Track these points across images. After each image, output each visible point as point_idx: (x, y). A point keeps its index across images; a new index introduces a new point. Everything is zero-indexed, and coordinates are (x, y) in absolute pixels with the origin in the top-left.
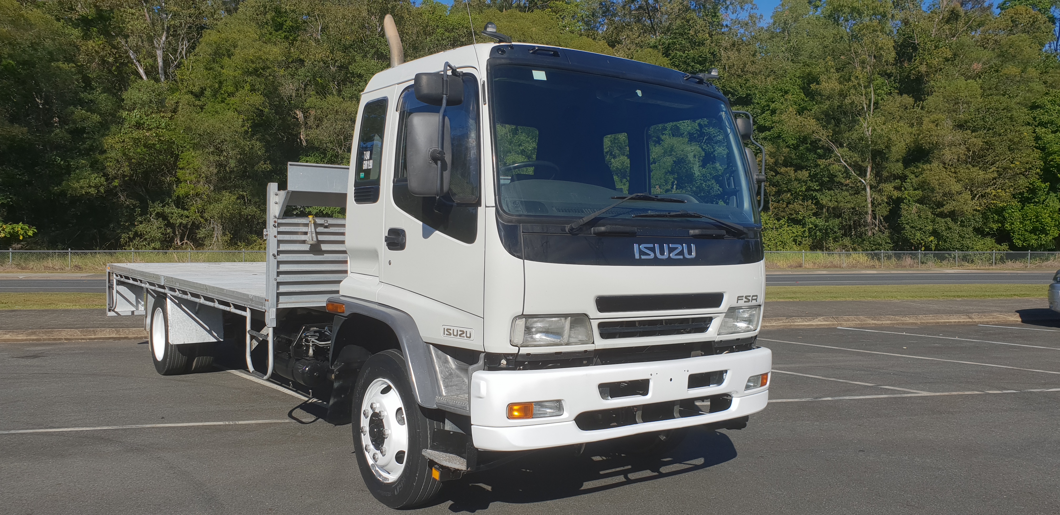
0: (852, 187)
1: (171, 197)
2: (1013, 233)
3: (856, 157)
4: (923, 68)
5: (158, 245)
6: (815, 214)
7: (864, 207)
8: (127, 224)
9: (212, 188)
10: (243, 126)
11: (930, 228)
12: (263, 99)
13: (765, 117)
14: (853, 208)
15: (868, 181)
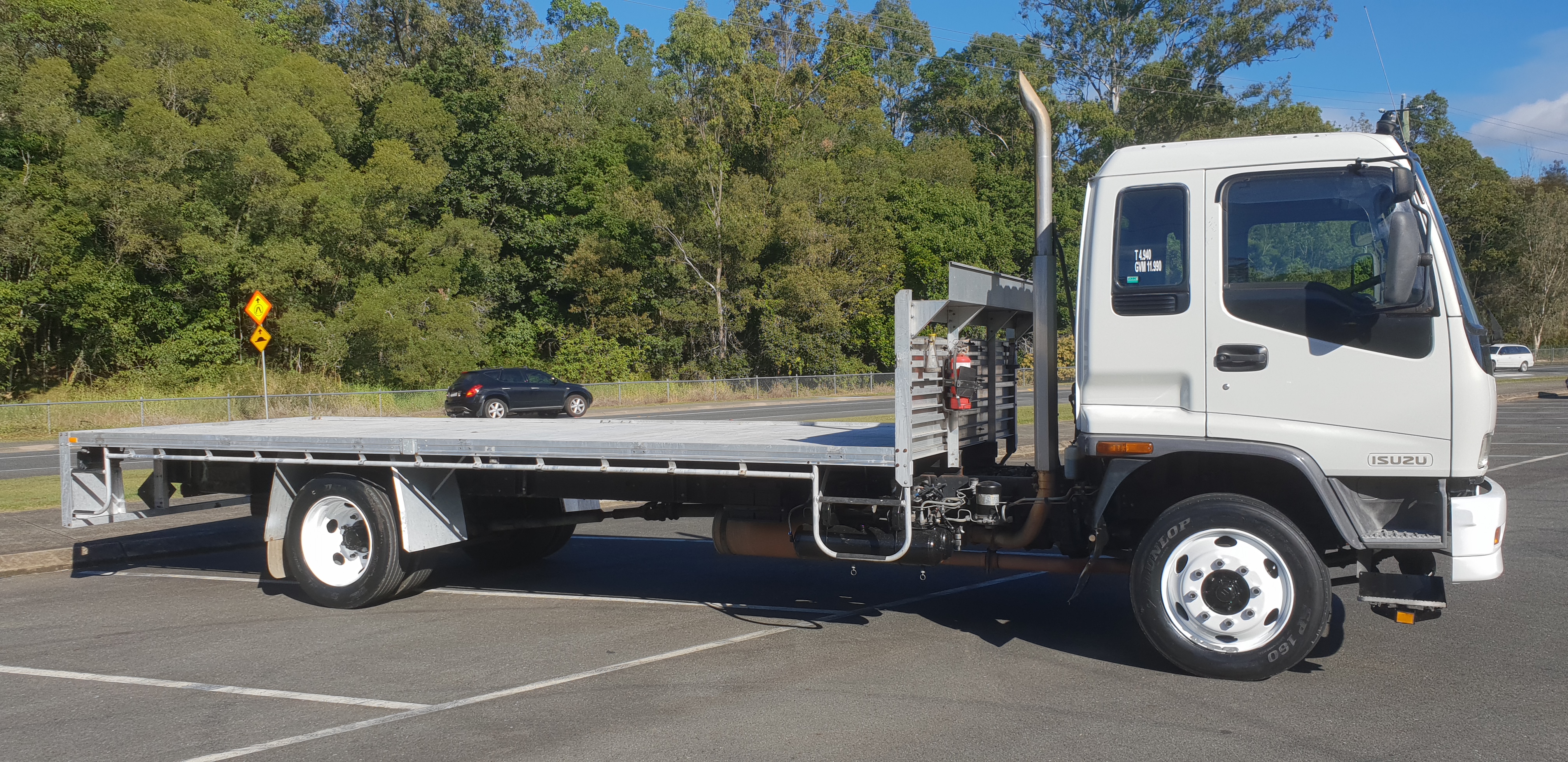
0: (698, 295)
2: (880, 350)
3: (704, 256)
4: (768, 141)
7: (714, 320)
11: (796, 346)
15: (719, 286)
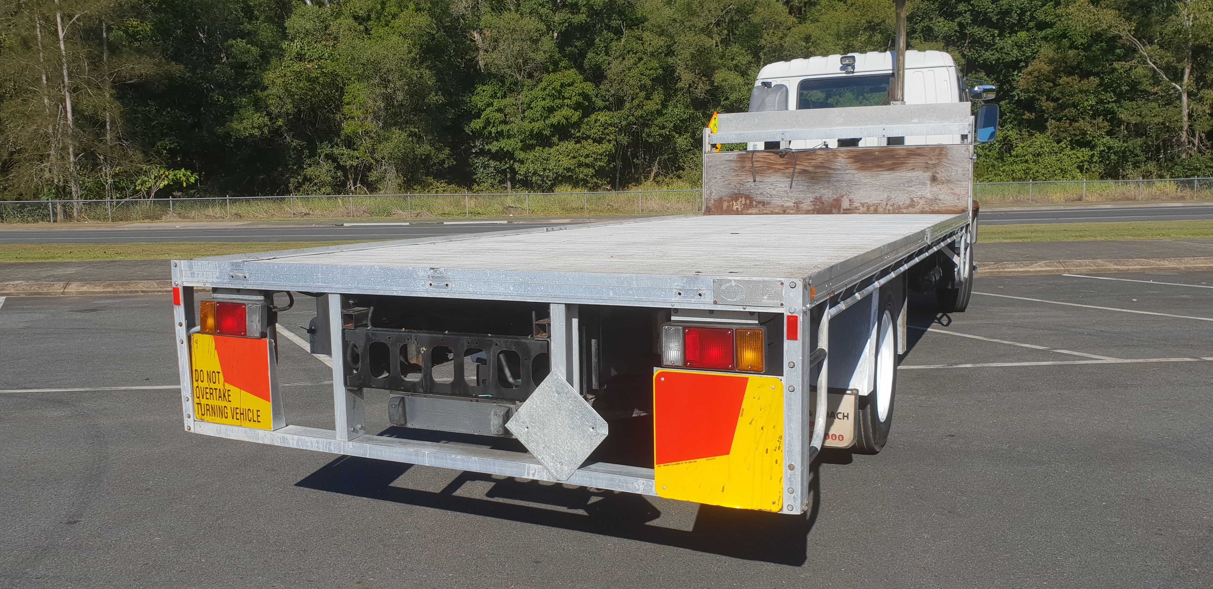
0: (1162, 96)
1: (339, 137)
3: (1169, 57)
5: (329, 189)
6: (1110, 133)
7: (1177, 121)
8: (295, 168)
9: (381, 124)
10: (410, 52)
12: (430, 19)
13: (1047, 10)
14: (1163, 124)
15: (1186, 87)
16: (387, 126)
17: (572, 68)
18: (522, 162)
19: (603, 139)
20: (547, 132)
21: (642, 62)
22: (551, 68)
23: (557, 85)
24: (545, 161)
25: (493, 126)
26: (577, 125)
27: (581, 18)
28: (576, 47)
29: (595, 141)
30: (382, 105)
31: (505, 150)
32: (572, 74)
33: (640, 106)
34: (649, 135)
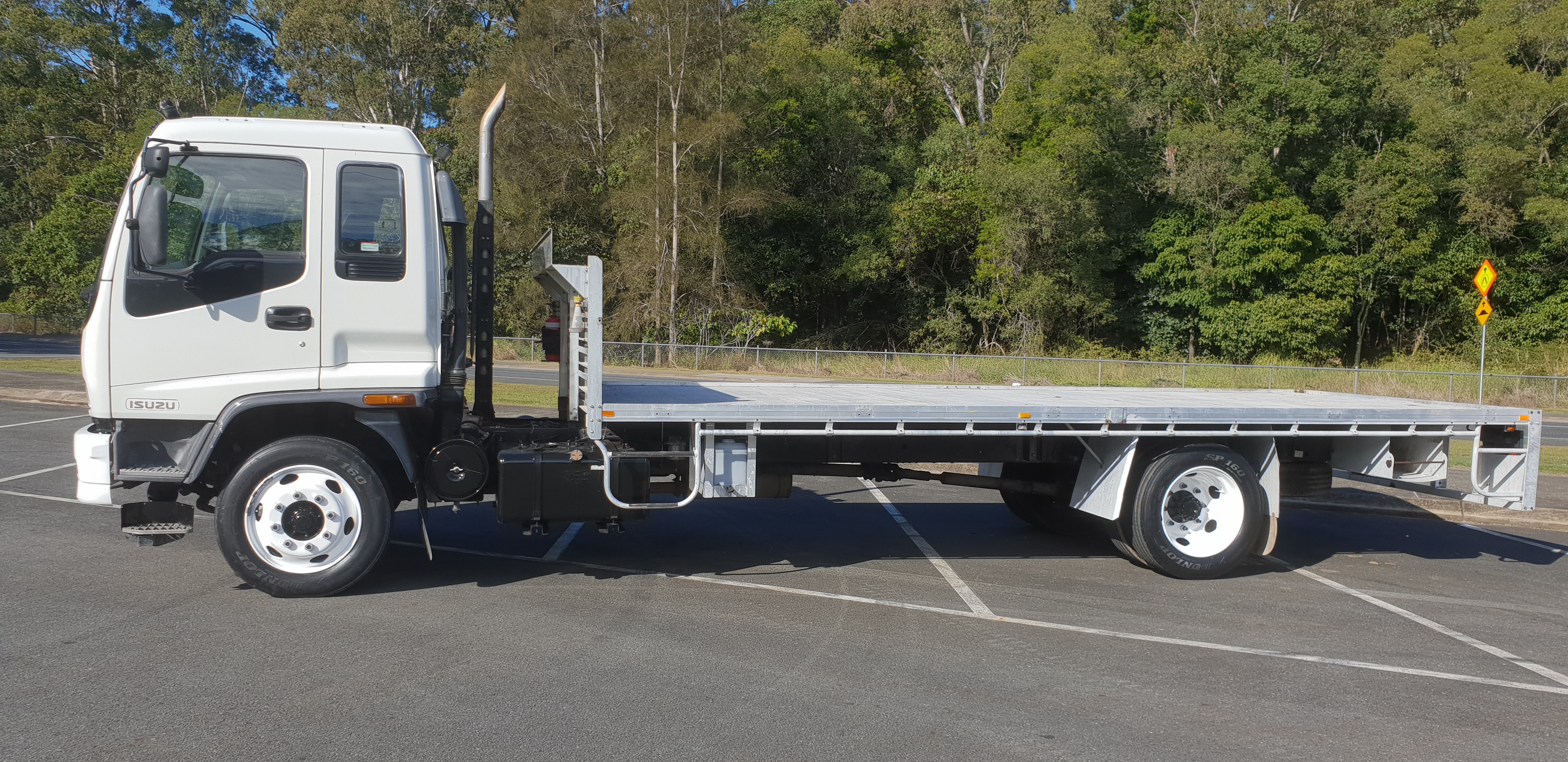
1: (972, 283)
8: (917, 318)
9: (1020, 269)
10: (1064, 178)
12: (1092, 135)
16: (1027, 271)
17: (1292, 195)
18: (1209, 320)
19: (1333, 293)
20: (1247, 282)
21: (1405, 186)
22: (1262, 194)
23: (1265, 218)
24: (1242, 321)
25: (1173, 272)
26: (1292, 272)
27: (1309, 128)
28: (1302, 167)
29: (1319, 295)
30: (1024, 245)
31: (1187, 303)
32: (1292, 203)
33: (1396, 248)
34: (1409, 290)
